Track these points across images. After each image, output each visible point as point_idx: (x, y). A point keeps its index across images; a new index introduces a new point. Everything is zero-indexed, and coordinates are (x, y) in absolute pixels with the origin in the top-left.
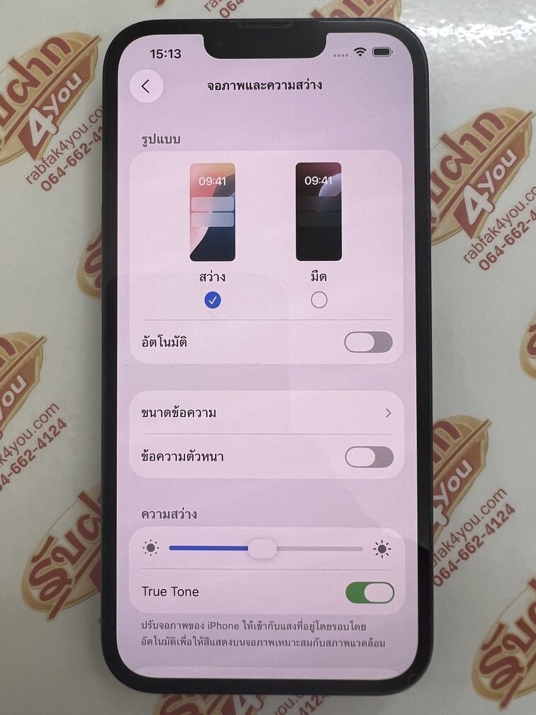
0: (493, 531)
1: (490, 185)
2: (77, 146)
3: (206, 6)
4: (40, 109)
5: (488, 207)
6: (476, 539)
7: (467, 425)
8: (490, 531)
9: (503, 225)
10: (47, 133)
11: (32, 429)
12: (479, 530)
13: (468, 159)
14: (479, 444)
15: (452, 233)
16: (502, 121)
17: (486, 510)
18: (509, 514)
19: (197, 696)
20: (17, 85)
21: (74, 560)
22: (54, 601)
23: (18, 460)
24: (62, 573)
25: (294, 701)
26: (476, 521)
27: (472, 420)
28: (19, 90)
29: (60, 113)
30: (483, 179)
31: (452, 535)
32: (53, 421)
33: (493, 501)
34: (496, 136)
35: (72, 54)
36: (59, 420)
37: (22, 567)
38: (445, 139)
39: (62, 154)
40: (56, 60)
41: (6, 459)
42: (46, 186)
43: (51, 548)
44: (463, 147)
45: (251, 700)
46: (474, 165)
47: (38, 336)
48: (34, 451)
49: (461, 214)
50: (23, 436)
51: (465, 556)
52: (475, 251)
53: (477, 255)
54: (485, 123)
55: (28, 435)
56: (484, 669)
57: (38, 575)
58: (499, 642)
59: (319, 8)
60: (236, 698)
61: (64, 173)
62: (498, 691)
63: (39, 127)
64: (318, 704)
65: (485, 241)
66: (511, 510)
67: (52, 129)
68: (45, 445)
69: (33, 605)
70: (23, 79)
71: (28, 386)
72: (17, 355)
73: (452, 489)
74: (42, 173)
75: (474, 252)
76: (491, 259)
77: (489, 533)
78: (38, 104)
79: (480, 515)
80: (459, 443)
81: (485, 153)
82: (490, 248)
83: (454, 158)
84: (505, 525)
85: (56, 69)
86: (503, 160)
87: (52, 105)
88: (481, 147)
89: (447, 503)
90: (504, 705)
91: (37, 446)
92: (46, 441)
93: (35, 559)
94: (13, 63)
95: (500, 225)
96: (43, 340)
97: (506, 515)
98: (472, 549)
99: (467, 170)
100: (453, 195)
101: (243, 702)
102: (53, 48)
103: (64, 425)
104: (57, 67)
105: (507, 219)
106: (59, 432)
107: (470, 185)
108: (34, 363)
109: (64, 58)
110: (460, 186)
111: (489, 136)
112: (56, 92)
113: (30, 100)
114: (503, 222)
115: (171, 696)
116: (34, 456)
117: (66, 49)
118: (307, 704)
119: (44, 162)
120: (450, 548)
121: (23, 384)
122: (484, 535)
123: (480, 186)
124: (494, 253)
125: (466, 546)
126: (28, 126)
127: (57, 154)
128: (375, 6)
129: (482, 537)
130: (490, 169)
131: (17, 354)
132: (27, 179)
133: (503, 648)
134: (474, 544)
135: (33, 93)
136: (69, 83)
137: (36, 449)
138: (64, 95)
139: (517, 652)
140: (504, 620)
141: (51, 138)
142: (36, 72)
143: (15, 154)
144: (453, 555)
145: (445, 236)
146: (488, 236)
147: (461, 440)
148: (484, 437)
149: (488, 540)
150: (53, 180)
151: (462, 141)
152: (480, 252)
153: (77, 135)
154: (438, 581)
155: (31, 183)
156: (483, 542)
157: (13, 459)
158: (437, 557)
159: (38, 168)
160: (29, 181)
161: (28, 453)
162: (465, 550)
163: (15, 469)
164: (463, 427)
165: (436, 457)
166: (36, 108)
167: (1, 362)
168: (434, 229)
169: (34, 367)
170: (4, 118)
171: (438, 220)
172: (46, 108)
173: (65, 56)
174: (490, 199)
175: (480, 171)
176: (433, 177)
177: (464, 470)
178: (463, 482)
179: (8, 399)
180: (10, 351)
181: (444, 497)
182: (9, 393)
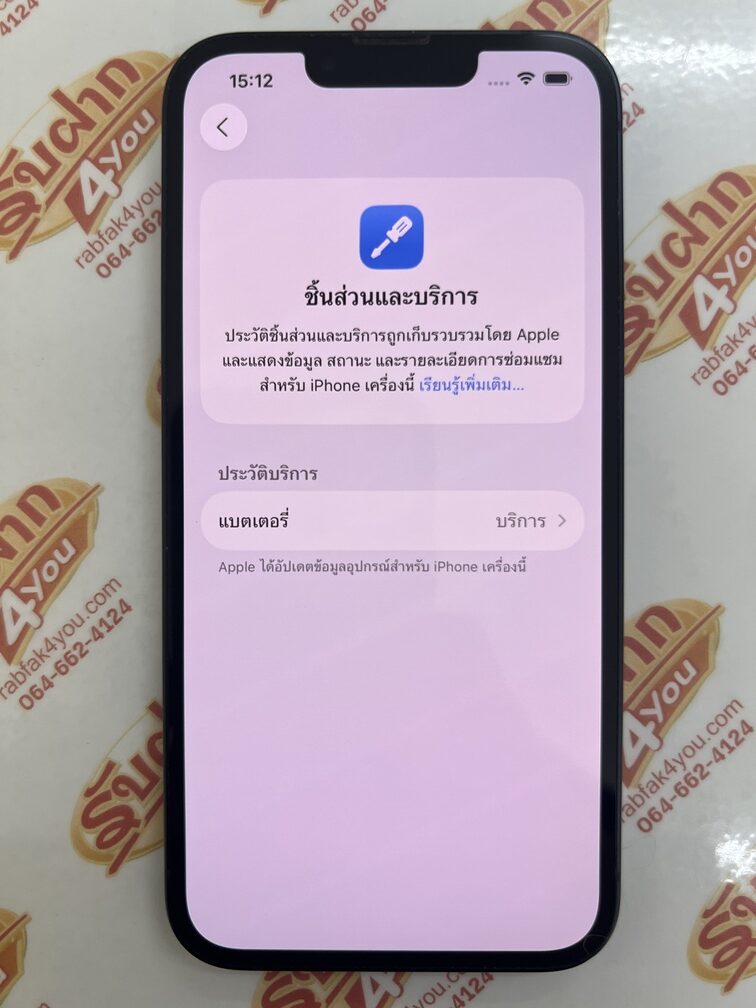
0: (722, 757)
1: (730, 274)
2: (148, 215)
3: (332, 15)
4: (95, 162)
5: (727, 306)
6: (699, 769)
7: (692, 613)
8: (718, 757)
9: (747, 332)
10: (105, 196)
11: (84, 614)
12: (704, 756)
13: (699, 238)
14: (707, 638)
15: (676, 343)
16: (749, 183)
17: (713, 728)
18: (745, 733)
20: (64, 126)
21: (142, 794)
22: (116, 850)
23: (65, 656)
24: (126, 811)
25: (445, 987)
26: (699, 743)
27: (698, 606)
28: (66, 135)
29: (124, 168)
30: (720, 266)
31: (666, 762)
32: (113, 602)
33: (724, 717)
34: (740, 205)
35: (142, 82)
36: (122, 602)
37: (72, 802)
38: (669, 209)
39: (126, 225)
40: (118, 91)
41: (48, 654)
42: (103, 270)
43: (111, 778)
44: (694, 220)
46: (709, 246)
47: (92, 484)
48: (87, 644)
49: (689, 316)
50: (71, 623)
51: (683, 792)
52: (708, 367)
53: (710, 373)
54: (726, 188)
55: (79, 622)
56: (705, 942)
57: (93, 814)
58: (726, 906)
59: (492, 18)
61: (128, 253)
62: (721, 971)
63: (94, 186)
64: (478, 991)
65: (722, 353)
66: (748, 729)
67: (112, 190)
68: (101, 636)
69: (87, 854)
70: (71, 119)
71: (78, 553)
72: (62, 510)
73: (669, 701)
74: (98, 252)
75: (707, 370)
76: (729, 380)
77: (717, 761)
78: (92, 154)
79: (705, 735)
80: (680, 636)
81: (726, 228)
82: (728, 364)
83: (680, 236)
84: (740, 750)
85: (118, 104)
86: (750, 239)
87: (112, 155)
88: (719, 221)
89: (661, 719)
90: (729, 987)
91: (91, 637)
92: (103, 630)
93: (89, 792)
94: (59, 96)
95: (743, 332)
96: (99, 489)
97: (741, 735)
98: (693, 782)
99: (699, 253)
100: (678, 289)
102: (115, 74)
103: (129, 608)
104: (120, 101)
105: (753, 322)
106: (121, 618)
107: (702, 274)
108: (86, 523)
109: (130, 88)
110: (688, 276)
111: (731, 205)
112: (118, 137)
113: (81, 148)
114: (748, 327)
116: (87, 652)
117: (132, 75)
118: (463, 990)
119: (101, 236)
120: (663, 780)
121: (71, 551)
122: (710, 763)
123: (718, 276)
124: (734, 371)
125: (685, 778)
126: (78, 186)
127: (119, 225)
129: (708, 765)
130: (731, 252)
131: (62, 508)
132: (77, 261)
133: (732, 915)
134: (697, 775)
135: (86, 138)
136: (136, 125)
137: (90, 641)
138: (129, 141)
139: (750, 919)
140: (733, 879)
141: (111, 203)
142: (89, 108)
143: (61, 226)
144: (667, 791)
145: (666, 346)
147: (682, 632)
148: (715, 628)
149: (716, 770)
150: (113, 262)
151: (692, 212)
152: (714, 369)
153: (147, 198)
154: (645, 825)
155: (82, 267)
156: (708, 773)
157: (58, 654)
158: (645, 793)
159: (92, 246)
160: (80, 264)
161: (78, 647)
162: (684, 784)
163: (61, 669)
164: (685, 615)
165: (647, 657)
166: (90, 160)
167: (39, 519)
168: (650, 337)
169: (85, 528)
170: (44, 174)
171: (657, 324)
172: (104, 160)
173: (132, 85)
174: (730, 295)
175: (717, 255)
176: (651, 262)
177: (685, 674)
178: (684, 690)
179: (50, 571)
180: (53, 503)
181: (657, 711)
182: (51, 563)
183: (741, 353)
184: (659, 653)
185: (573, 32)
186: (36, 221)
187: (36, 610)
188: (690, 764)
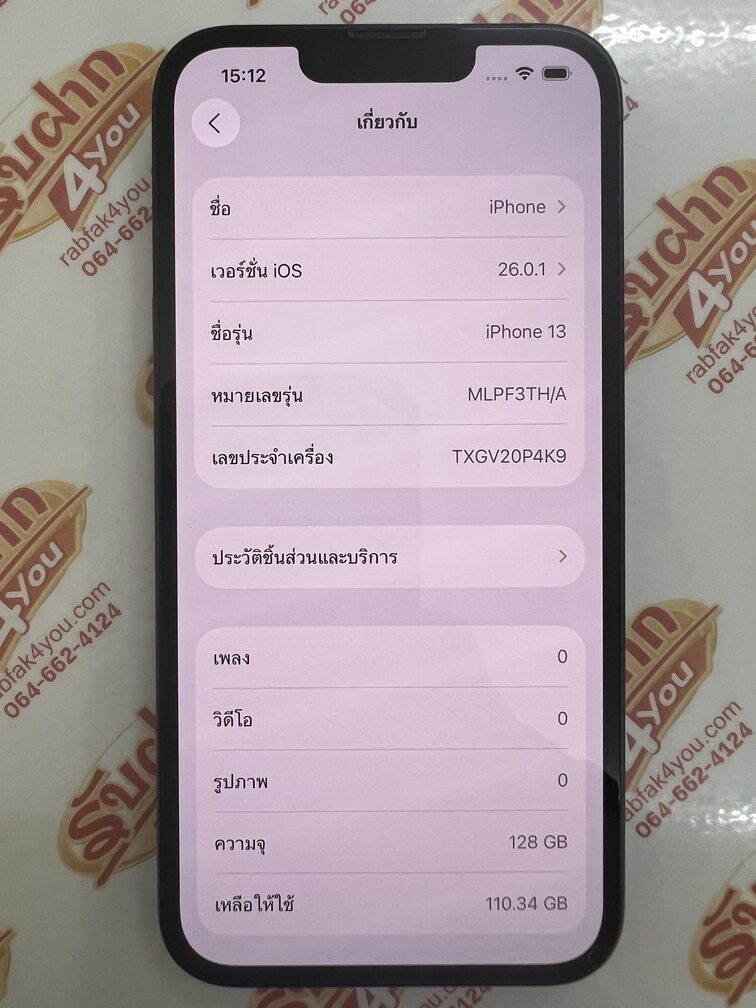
0: (721, 760)
1: (725, 271)
2: (134, 211)
3: (321, 7)
4: (79, 157)
5: (723, 304)
6: (697, 772)
7: (688, 613)
8: (716, 760)
9: (743, 329)
10: (90, 192)
11: (72, 619)
12: (702, 759)
13: (695, 234)
14: (704, 639)
15: (671, 340)
16: (744, 178)
17: (711, 731)
18: (744, 736)
19: (307, 990)
20: (46, 120)
21: (131, 803)
22: (104, 861)
23: (52, 662)
24: (115, 821)
26: (697, 746)
27: (695, 606)
28: (49, 129)
29: (109, 163)
30: (716, 263)
31: (664, 766)
32: (102, 607)
33: (723, 720)
34: (736, 200)
35: (127, 75)
36: (110, 606)
37: (60, 810)
38: (664, 205)
39: (112, 222)
40: (102, 84)
41: (34, 661)
42: (90, 269)
43: (99, 787)
44: (688, 216)
45: (381, 994)
46: (704, 242)
47: (80, 487)
48: (75, 649)
49: (684, 313)
50: (58, 628)
52: (703, 365)
53: (705, 371)
54: (721, 182)
55: (66, 627)
56: (707, 951)
57: (81, 825)
58: (727, 914)
59: (484, 11)
60: (361, 992)
61: (115, 251)
62: (724, 982)
63: (78, 182)
64: (475, 1002)
65: (717, 351)
66: (747, 731)
67: (97, 186)
68: (90, 641)
69: (74, 866)
70: (54, 112)
71: (65, 557)
72: (49, 513)
73: (666, 703)
74: (83, 249)
75: (701, 368)
76: (725, 378)
77: (716, 764)
78: (76, 149)
79: (703, 738)
80: (677, 637)
81: (721, 224)
82: (724, 362)
83: (675, 232)
84: (739, 753)
85: (101, 97)
86: (745, 235)
87: (96, 150)
88: (714, 217)
89: (658, 721)
90: (733, 1000)
91: (79, 642)
92: (92, 634)
93: (76, 802)
94: (40, 89)
95: (739, 329)
96: (88, 490)
97: (740, 738)
98: (692, 786)
99: (693, 249)
100: (672, 286)
101: (370, 998)
102: (99, 67)
103: (118, 613)
104: (105, 94)
105: (749, 320)
106: (110, 623)
107: (697, 270)
108: (74, 526)
109: (115, 81)
110: (683, 272)
111: (726, 201)
112: (103, 131)
113: (65, 144)
114: (743, 324)
115: (270, 990)
116: (75, 657)
117: (116, 68)
118: (460, 1001)
119: (86, 233)
120: (661, 784)
121: (59, 555)
122: (709, 766)
123: (713, 272)
124: (729, 369)
125: (684, 782)
126: (62, 182)
127: (104, 222)
128: (565, 10)
129: (706, 769)
130: (727, 248)
131: (49, 511)
132: (62, 258)
133: (733, 922)
134: (695, 779)
135: (70, 132)
136: (121, 118)
137: (78, 646)
138: (114, 136)
139: (751, 926)
140: (734, 884)
141: (96, 199)
142: (73, 101)
143: (45, 222)
144: (665, 796)
145: (661, 344)
146: (722, 344)
147: (679, 633)
148: (712, 629)
149: (714, 773)
150: (99, 260)
151: (687, 209)
152: (710, 367)
153: (133, 195)
154: (643, 830)
155: (68, 265)
156: (707, 777)
157: (44, 661)
158: (643, 797)
159: (77, 243)
160: (65, 261)
161: (66, 653)
162: (683, 787)
163: (48, 676)
164: (681, 616)
165: (643, 658)
166: (73, 154)
167: (25, 523)
168: (645, 334)
169: (73, 530)
170: (27, 169)
171: (651, 322)
172: (88, 155)
173: (116, 78)
174: (725, 292)
175: (712, 252)
176: (645, 259)
177: (682, 676)
178: (681, 692)
179: (37, 575)
180: (40, 506)
181: (654, 713)
182: (38, 567)
183: (737, 352)
184: (655, 654)
185: (566, 24)
186: (19, 218)
187: (22, 616)
188: (688, 767)
